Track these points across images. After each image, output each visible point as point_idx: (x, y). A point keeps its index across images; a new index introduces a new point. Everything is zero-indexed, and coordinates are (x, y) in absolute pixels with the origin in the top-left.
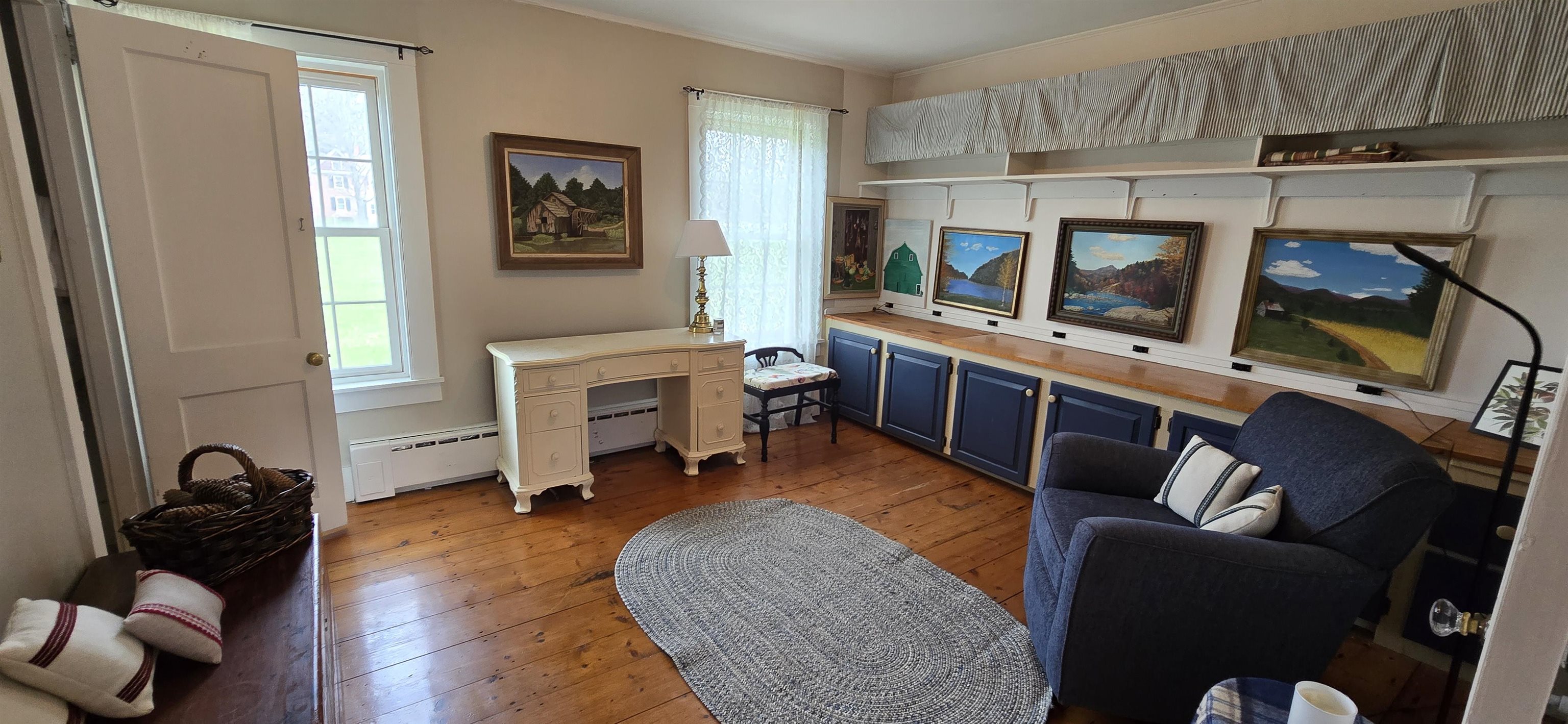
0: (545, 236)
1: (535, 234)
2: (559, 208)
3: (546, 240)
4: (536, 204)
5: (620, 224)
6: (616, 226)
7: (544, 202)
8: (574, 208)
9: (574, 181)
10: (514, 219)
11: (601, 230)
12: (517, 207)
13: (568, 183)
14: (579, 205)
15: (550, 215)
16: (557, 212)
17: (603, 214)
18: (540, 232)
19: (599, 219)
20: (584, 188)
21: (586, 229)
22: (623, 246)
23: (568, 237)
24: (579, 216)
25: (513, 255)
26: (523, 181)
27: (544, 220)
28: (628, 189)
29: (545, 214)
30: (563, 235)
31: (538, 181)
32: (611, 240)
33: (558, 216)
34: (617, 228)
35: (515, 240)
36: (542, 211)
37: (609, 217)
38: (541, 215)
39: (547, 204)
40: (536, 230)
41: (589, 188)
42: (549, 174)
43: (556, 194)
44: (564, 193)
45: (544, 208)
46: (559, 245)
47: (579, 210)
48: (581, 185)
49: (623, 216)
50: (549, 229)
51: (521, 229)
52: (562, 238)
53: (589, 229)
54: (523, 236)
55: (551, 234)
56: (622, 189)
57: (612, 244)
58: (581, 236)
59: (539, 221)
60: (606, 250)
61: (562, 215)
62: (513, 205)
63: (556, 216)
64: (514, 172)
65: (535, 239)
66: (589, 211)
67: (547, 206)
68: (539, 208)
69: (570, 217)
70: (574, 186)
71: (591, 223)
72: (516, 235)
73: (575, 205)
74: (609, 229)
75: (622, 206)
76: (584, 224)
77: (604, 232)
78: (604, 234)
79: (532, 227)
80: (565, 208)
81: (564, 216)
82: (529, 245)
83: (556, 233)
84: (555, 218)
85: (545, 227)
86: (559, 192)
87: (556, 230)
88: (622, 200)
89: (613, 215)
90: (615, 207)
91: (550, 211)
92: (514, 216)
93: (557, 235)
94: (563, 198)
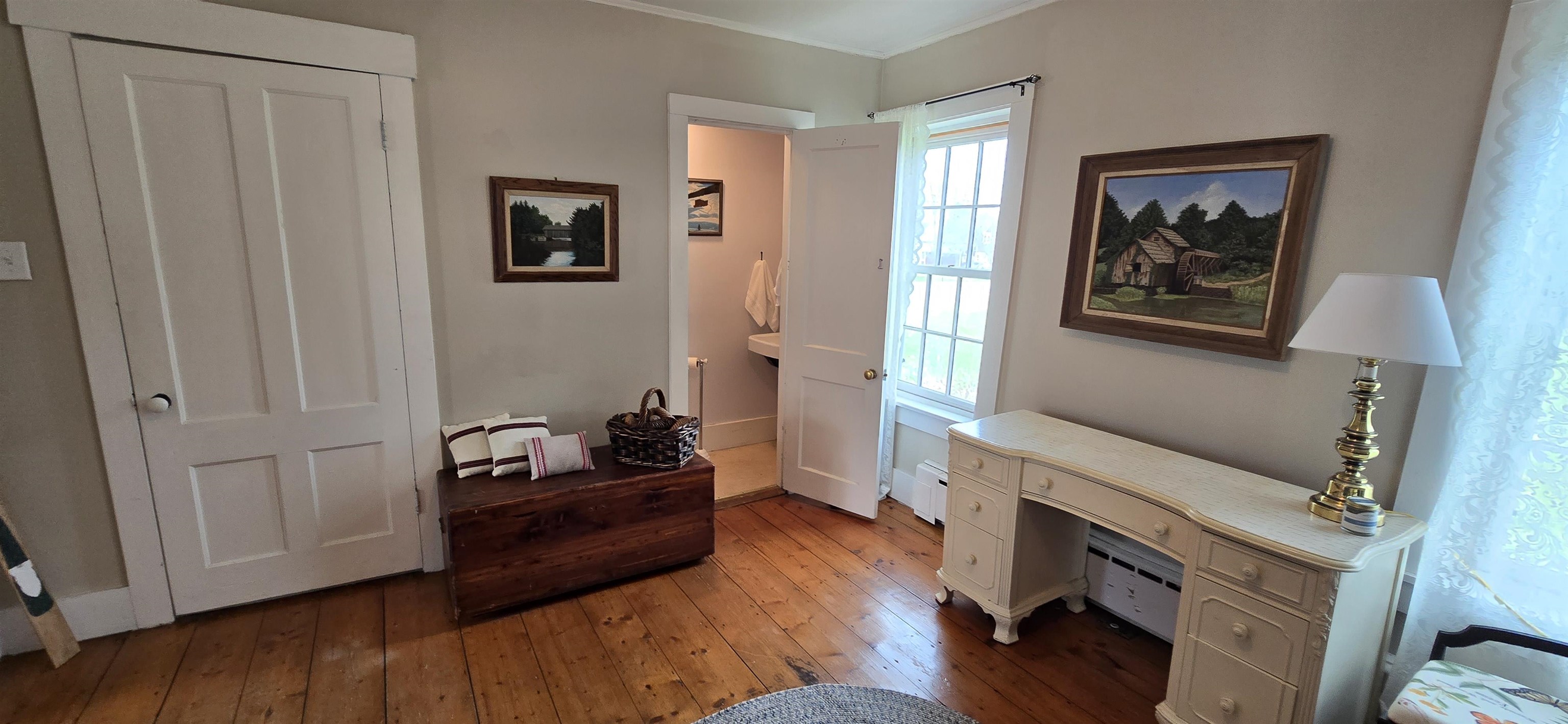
0: (1133, 289)
1: (1120, 285)
2: (1162, 250)
3: (1133, 295)
4: (1128, 246)
5: (1261, 277)
6: (1253, 281)
7: (1141, 241)
8: (1184, 249)
9: (1193, 208)
10: (1098, 265)
11: (1224, 286)
12: (1104, 249)
13: (1183, 212)
14: (1195, 245)
15: (1147, 260)
16: (1157, 257)
17: (1233, 259)
18: (1127, 284)
19: (1224, 268)
20: (1208, 219)
21: (1198, 283)
22: (1261, 317)
23: (1167, 293)
24: (1191, 262)
25: (1085, 310)
26: (1120, 214)
27: (1137, 267)
28: (1289, 214)
29: (1140, 259)
30: (1161, 290)
31: (1139, 213)
32: (1238, 305)
33: (1158, 261)
34: (1255, 285)
35: (1094, 291)
36: (1136, 256)
37: (1244, 264)
38: (1134, 260)
39: (1146, 245)
40: (1123, 281)
41: (1216, 217)
42: (1156, 201)
43: (1160, 229)
44: (1174, 228)
45: (1141, 251)
46: (1150, 305)
47: (1193, 253)
48: (1204, 213)
49: (1271, 265)
50: (1141, 279)
51: (1104, 279)
52: (1156, 294)
53: (1204, 284)
54: (1104, 287)
55: (1142, 287)
56: (1278, 216)
57: (1240, 310)
58: (1184, 293)
59: (1129, 268)
61: (1163, 261)
62: (1099, 246)
63: (1154, 263)
64: (1109, 203)
65: (1119, 293)
66: (1209, 254)
67: (1144, 247)
68: (1133, 251)
69: (1178, 262)
70: (1193, 215)
71: (1210, 274)
72: (1096, 286)
73: (1188, 245)
74: (1240, 285)
75: (1273, 248)
76: (1196, 274)
77: (1229, 290)
78: (1227, 293)
79: (1118, 276)
80: (1171, 250)
81: (1167, 262)
82: (1109, 300)
83: (1149, 287)
84: (1152, 265)
85: (1136, 277)
86: (1167, 227)
87: (1150, 281)
88: (1276, 236)
89: (1250, 260)
90: (1258, 247)
91: (1147, 254)
92: (1098, 260)
93: (1151, 290)
94: (1171, 235)
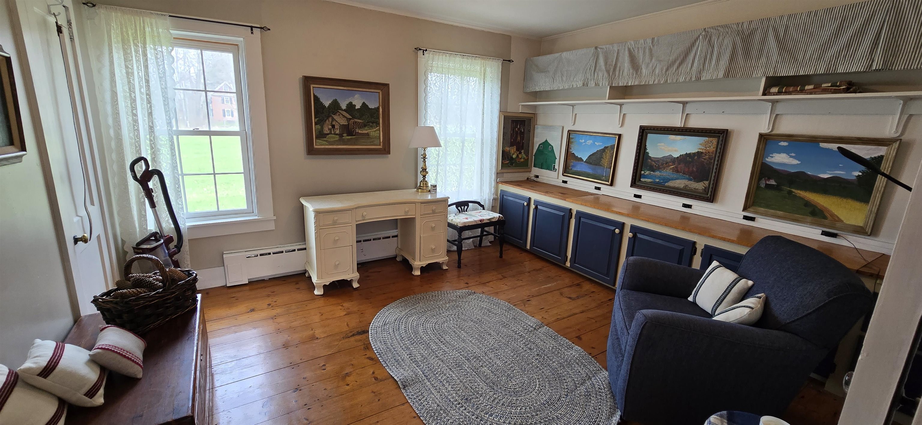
0: (334, 135)
1: (328, 134)
2: (342, 119)
3: (334, 138)
4: (328, 117)
5: (377, 128)
6: (374, 130)
7: (333, 116)
8: (350, 119)
9: (351, 103)
10: (316, 126)
11: (366, 132)
12: (317, 119)
13: (347, 105)
14: (354, 117)
15: (337, 123)
16: (341, 122)
17: (367, 123)
18: (331, 133)
19: (365, 126)
20: (356, 108)
21: (357, 131)
22: (379, 141)
23: (347, 136)
24: (353, 124)
25: (315, 147)
26: (321, 104)
27: (333, 126)
28: (382, 108)
29: (334, 123)
30: (345, 135)
31: (330, 104)
32: (371, 138)
33: (341, 124)
34: (375, 131)
35: (316, 138)
36: (332, 121)
37: (371, 124)
38: (331, 123)
39: (335, 117)
40: (328, 132)
41: (359, 107)
42: (336, 100)
43: (340, 111)
44: (345, 110)
45: (333, 119)
46: (342, 141)
47: (353, 120)
48: (355, 106)
49: (379, 124)
50: (336, 131)
51: (320, 132)
52: (343, 136)
53: (359, 132)
54: (321, 135)
55: (337, 134)
56: (378, 108)
57: (373, 140)
58: (355, 135)
59: (330, 127)
60: (369, 144)
61: (343, 124)
62: (315, 118)
63: (340, 124)
64: (316, 99)
65: (328, 138)
66: (360, 121)
67: (335, 118)
68: (330, 119)
69: (349, 124)
70: (351, 106)
71: (361, 128)
72: (317, 135)
73: (351, 117)
74: (371, 132)
75: (379, 118)
76: (356, 128)
77: (368, 133)
78: (368, 134)
79: (326, 130)
80: (345, 119)
81: (345, 124)
82: (324, 141)
83: (340, 134)
84: (339, 125)
85: (334, 130)
86: (342, 110)
87: (340, 132)
88: (379, 115)
89: (373, 123)
90: (374, 118)
91: (337, 121)
92: (316, 124)
93: (341, 135)
94: (344, 113)
